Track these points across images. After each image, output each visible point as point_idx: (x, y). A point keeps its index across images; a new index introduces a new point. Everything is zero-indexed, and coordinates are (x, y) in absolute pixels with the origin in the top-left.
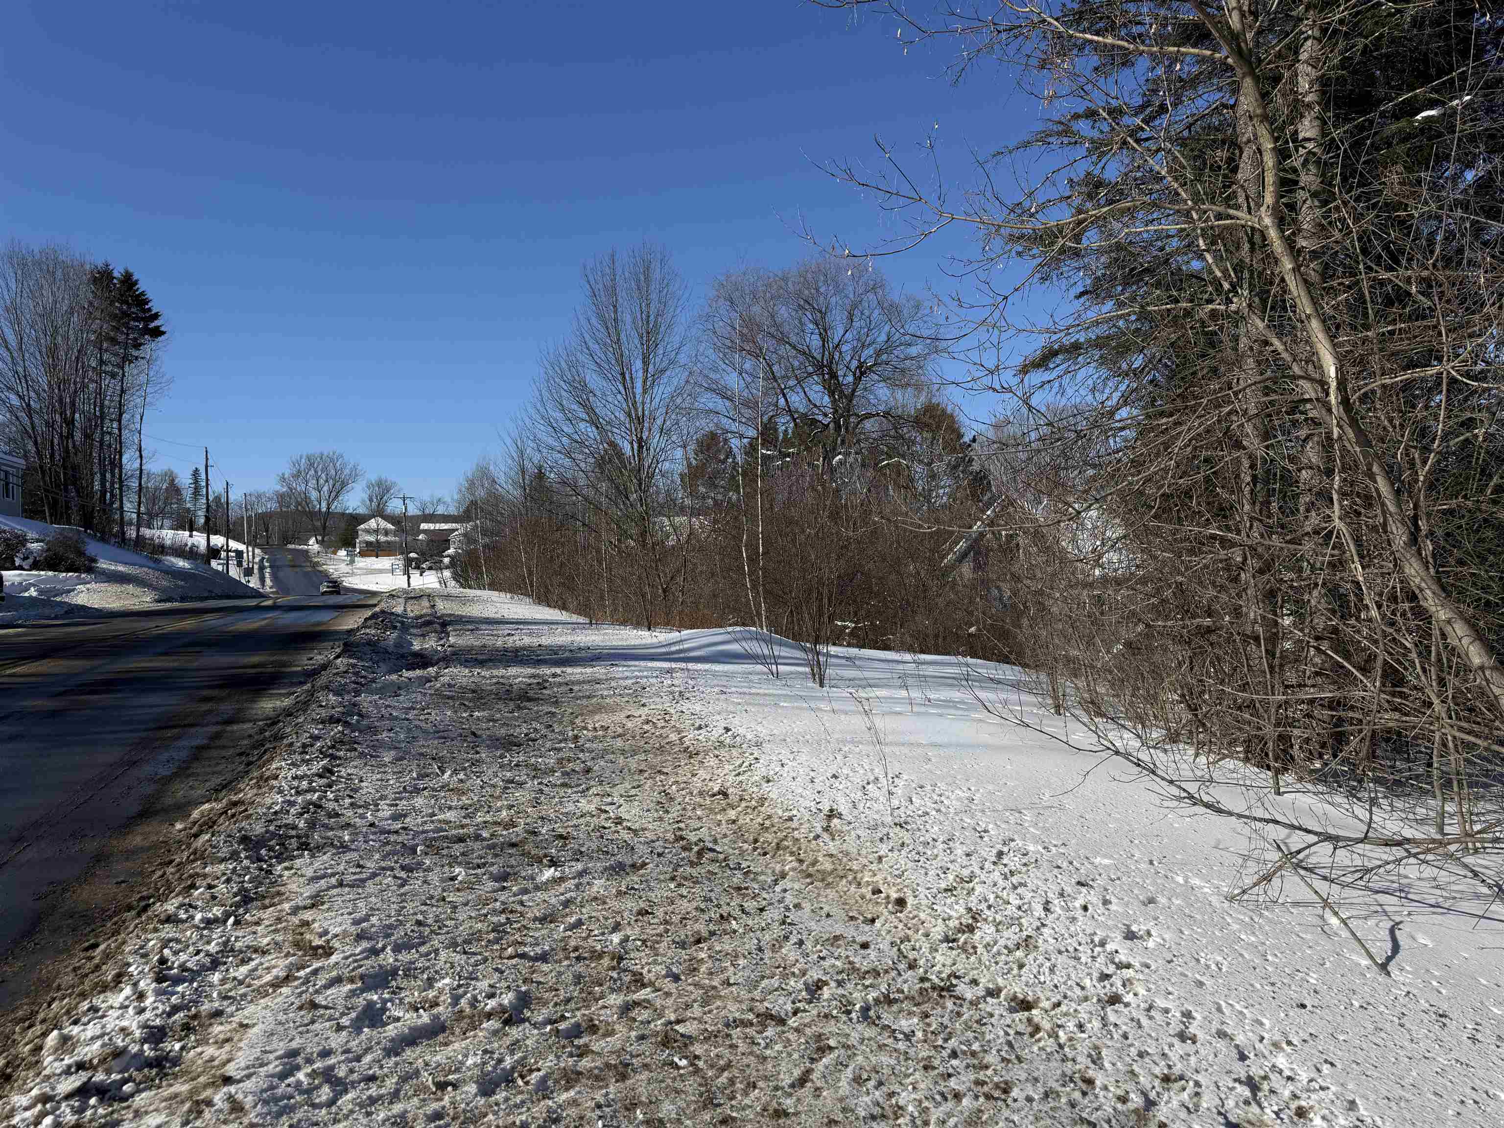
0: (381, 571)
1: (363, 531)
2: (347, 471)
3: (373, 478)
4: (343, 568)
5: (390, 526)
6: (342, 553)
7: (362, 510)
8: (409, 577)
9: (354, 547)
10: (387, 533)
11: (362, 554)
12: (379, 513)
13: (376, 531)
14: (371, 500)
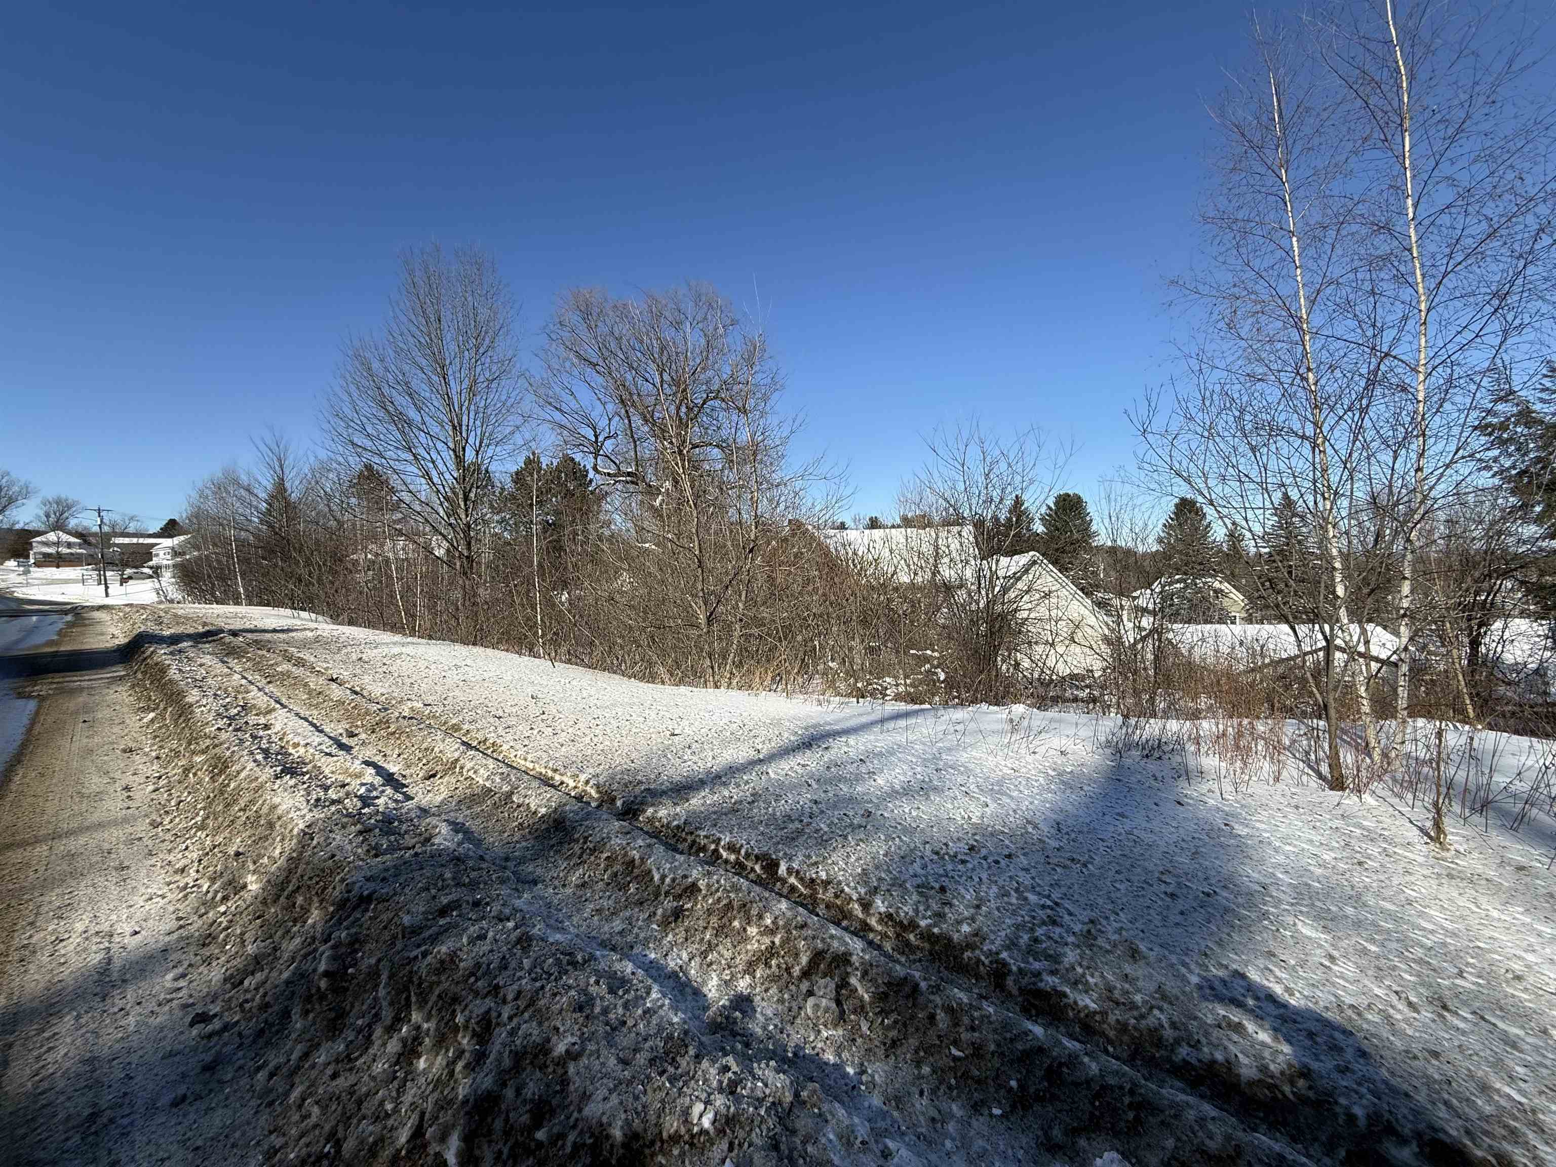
0: (66, 581)
1: (38, 542)
2: (16, 488)
3: (51, 495)
4: (14, 578)
5: (73, 540)
6: (11, 564)
7: (35, 526)
8: (107, 588)
9: (27, 557)
10: (69, 545)
11: (38, 564)
12: (58, 526)
13: (58, 544)
14: (48, 516)
